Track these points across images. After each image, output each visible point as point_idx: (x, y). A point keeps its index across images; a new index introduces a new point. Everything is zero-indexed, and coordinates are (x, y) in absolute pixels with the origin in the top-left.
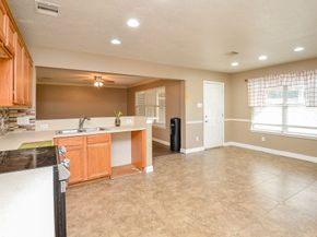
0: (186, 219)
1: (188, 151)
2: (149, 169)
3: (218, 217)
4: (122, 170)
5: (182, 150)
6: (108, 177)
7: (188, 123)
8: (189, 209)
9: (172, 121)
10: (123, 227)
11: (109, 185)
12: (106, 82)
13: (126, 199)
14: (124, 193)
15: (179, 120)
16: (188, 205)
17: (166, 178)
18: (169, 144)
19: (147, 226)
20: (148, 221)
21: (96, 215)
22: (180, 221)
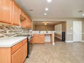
0: (57, 56)
1: (67, 41)
2: (54, 44)
3: (66, 58)
4: (47, 43)
5: (65, 41)
6: (44, 43)
7: (67, 33)
8: (59, 54)
9: (63, 33)
10: (42, 53)
11: (44, 45)
12: (47, 24)
13: (45, 48)
14: (46, 47)
15: (65, 32)
16: (59, 53)
17: (57, 46)
18: (62, 39)
19: (47, 54)
20: (48, 53)
21: (39, 50)
22: (55, 56)
